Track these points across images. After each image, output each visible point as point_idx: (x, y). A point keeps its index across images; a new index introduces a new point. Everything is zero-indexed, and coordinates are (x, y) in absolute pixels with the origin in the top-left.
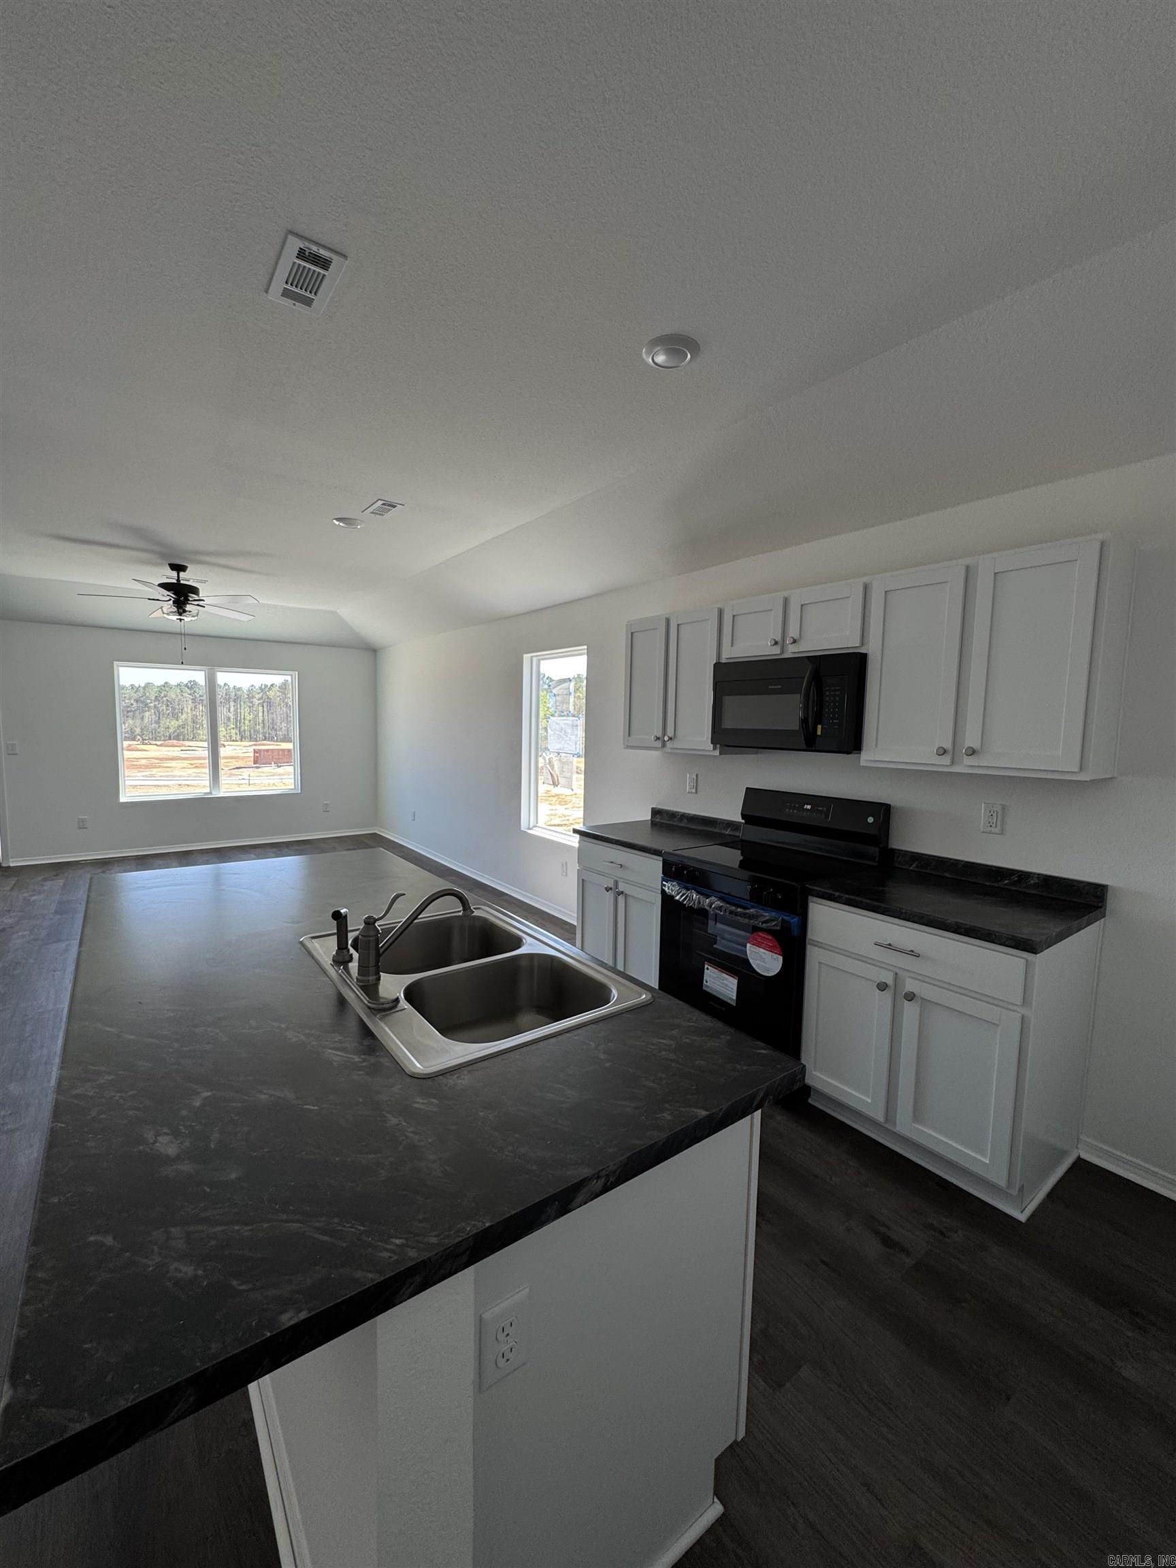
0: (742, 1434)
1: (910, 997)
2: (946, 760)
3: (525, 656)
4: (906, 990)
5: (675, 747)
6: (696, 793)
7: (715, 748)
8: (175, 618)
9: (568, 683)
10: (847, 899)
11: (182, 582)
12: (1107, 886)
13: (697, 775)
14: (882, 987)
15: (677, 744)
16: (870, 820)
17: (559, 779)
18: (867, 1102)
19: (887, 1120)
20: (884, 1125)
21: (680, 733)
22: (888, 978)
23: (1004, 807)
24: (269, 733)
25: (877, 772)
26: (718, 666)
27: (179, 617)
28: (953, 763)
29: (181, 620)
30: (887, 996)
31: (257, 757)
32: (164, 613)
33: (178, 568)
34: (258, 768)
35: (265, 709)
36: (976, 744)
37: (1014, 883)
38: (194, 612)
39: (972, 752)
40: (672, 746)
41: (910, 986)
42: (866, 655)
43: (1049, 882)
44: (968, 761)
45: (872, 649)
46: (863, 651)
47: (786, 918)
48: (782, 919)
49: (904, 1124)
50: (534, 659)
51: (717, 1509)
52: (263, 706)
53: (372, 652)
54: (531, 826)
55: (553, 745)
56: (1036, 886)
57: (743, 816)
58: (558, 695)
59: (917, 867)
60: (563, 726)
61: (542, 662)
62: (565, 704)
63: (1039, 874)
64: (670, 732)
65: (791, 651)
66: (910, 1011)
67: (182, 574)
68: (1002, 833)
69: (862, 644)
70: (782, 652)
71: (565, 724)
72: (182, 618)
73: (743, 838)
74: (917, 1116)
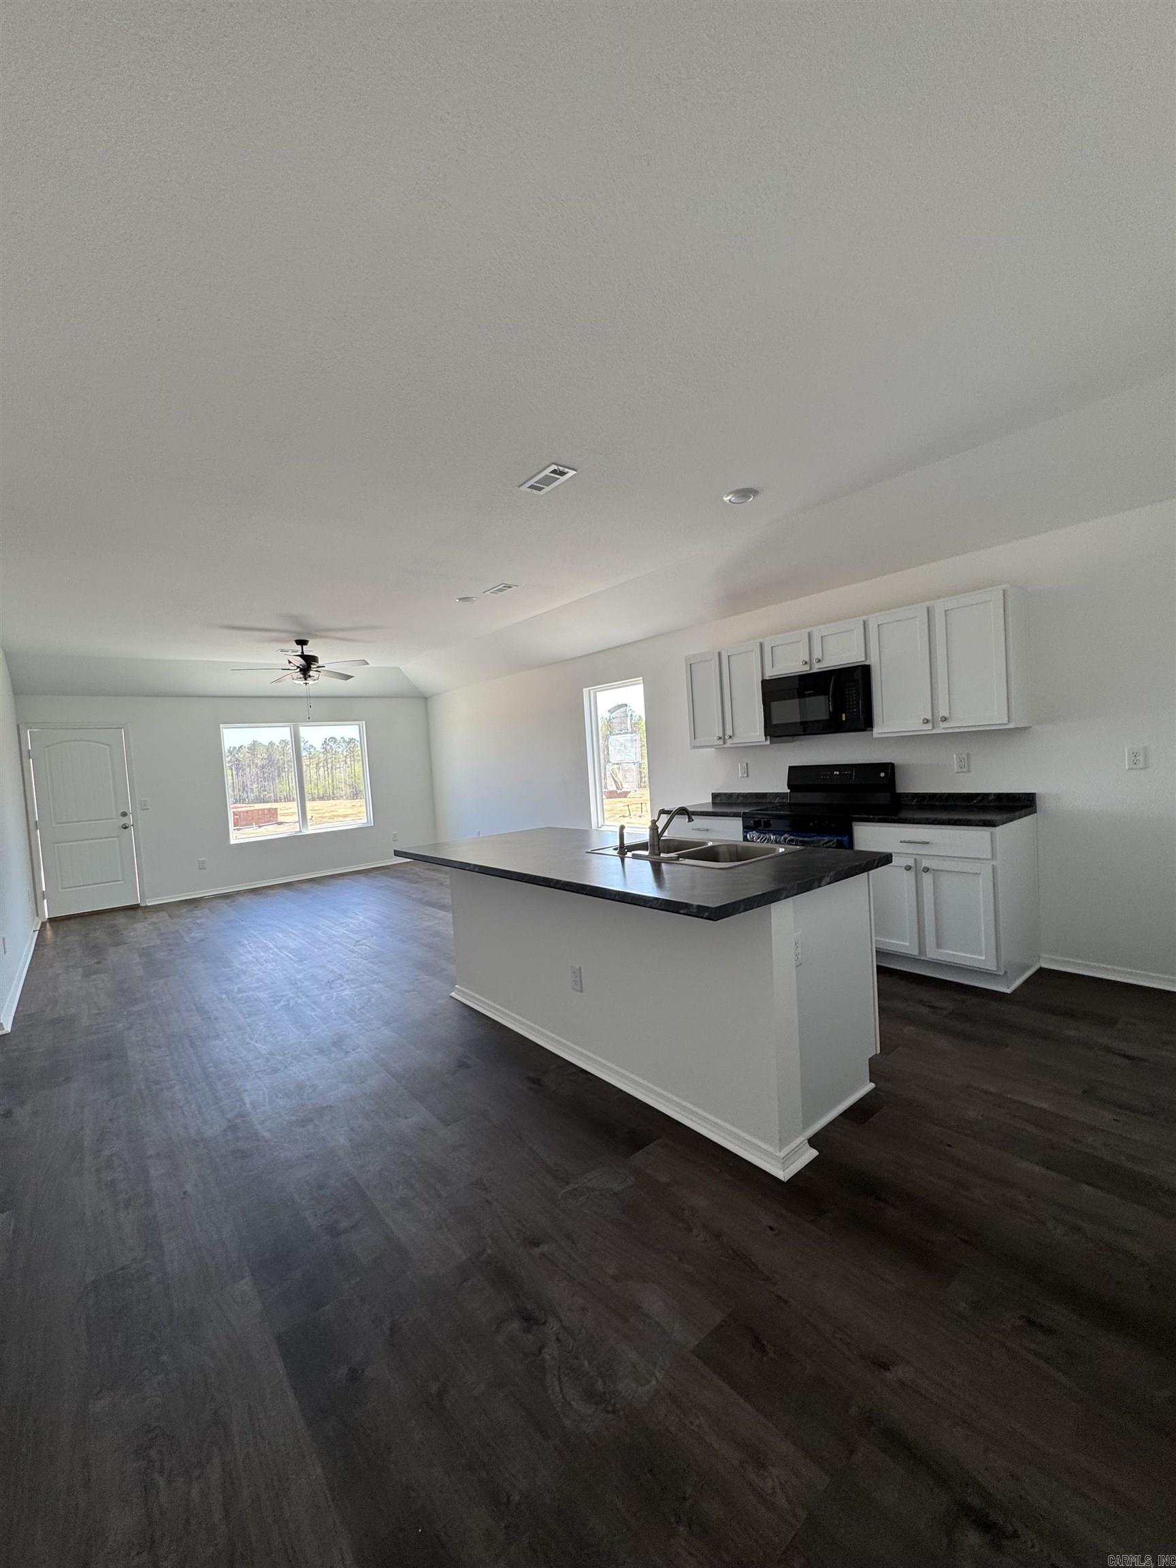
0: (878, 1052)
1: (926, 870)
2: (929, 726)
3: (584, 689)
4: (923, 866)
5: (734, 742)
6: (748, 776)
7: (766, 740)
8: (302, 682)
9: (624, 708)
10: (879, 818)
11: (305, 654)
12: (1035, 794)
13: (747, 764)
14: (908, 868)
15: (735, 740)
16: (882, 775)
17: (623, 784)
18: (906, 946)
19: (920, 953)
20: (919, 958)
21: (737, 732)
22: (911, 862)
23: (968, 755)
24: (240, 796)
25: (884, 740)
26: (764, 683)
27: (305, 682)
28: (933, 728)
29: (306, 684)
30: (912, 873)
31: (237, 819)
32: (293, 679)
33: (302, 643)
34: (239, 830)
35: (234, 773)
36: (946, 715)
37: (981, 801)
38: (316, 676)
39: (945, 719)
40: (732, 742)
41: (925, 863)
42: (869, 666)
43: (1000, 797)
44: (942, 725)
45: (873, 662)
46: (867, 663)
47: (839, 838)
48: (837, 840)
49: (932, 954)
50: (592, 692)
51: (872, 1085)
52: (232, 769)
53: (423, 700)
54: (600, 826)
55: (614, 758)
56: (994, 800)
57: (789, 786)
58: (616, 718)
59: (917, 802)
60: (623, 742)
61: (598, 693)
62: (623, 725)
63: (994, 794)
64: (729, 732)
65: (816, 668)
66: (927, 879)
67: (304, 647)
68: (969, 771)
69: (866, 659)
70: (811, 669)
71: (624, 740)
72: (307, 682)
73: (791, 802)
74: (939, 946)
